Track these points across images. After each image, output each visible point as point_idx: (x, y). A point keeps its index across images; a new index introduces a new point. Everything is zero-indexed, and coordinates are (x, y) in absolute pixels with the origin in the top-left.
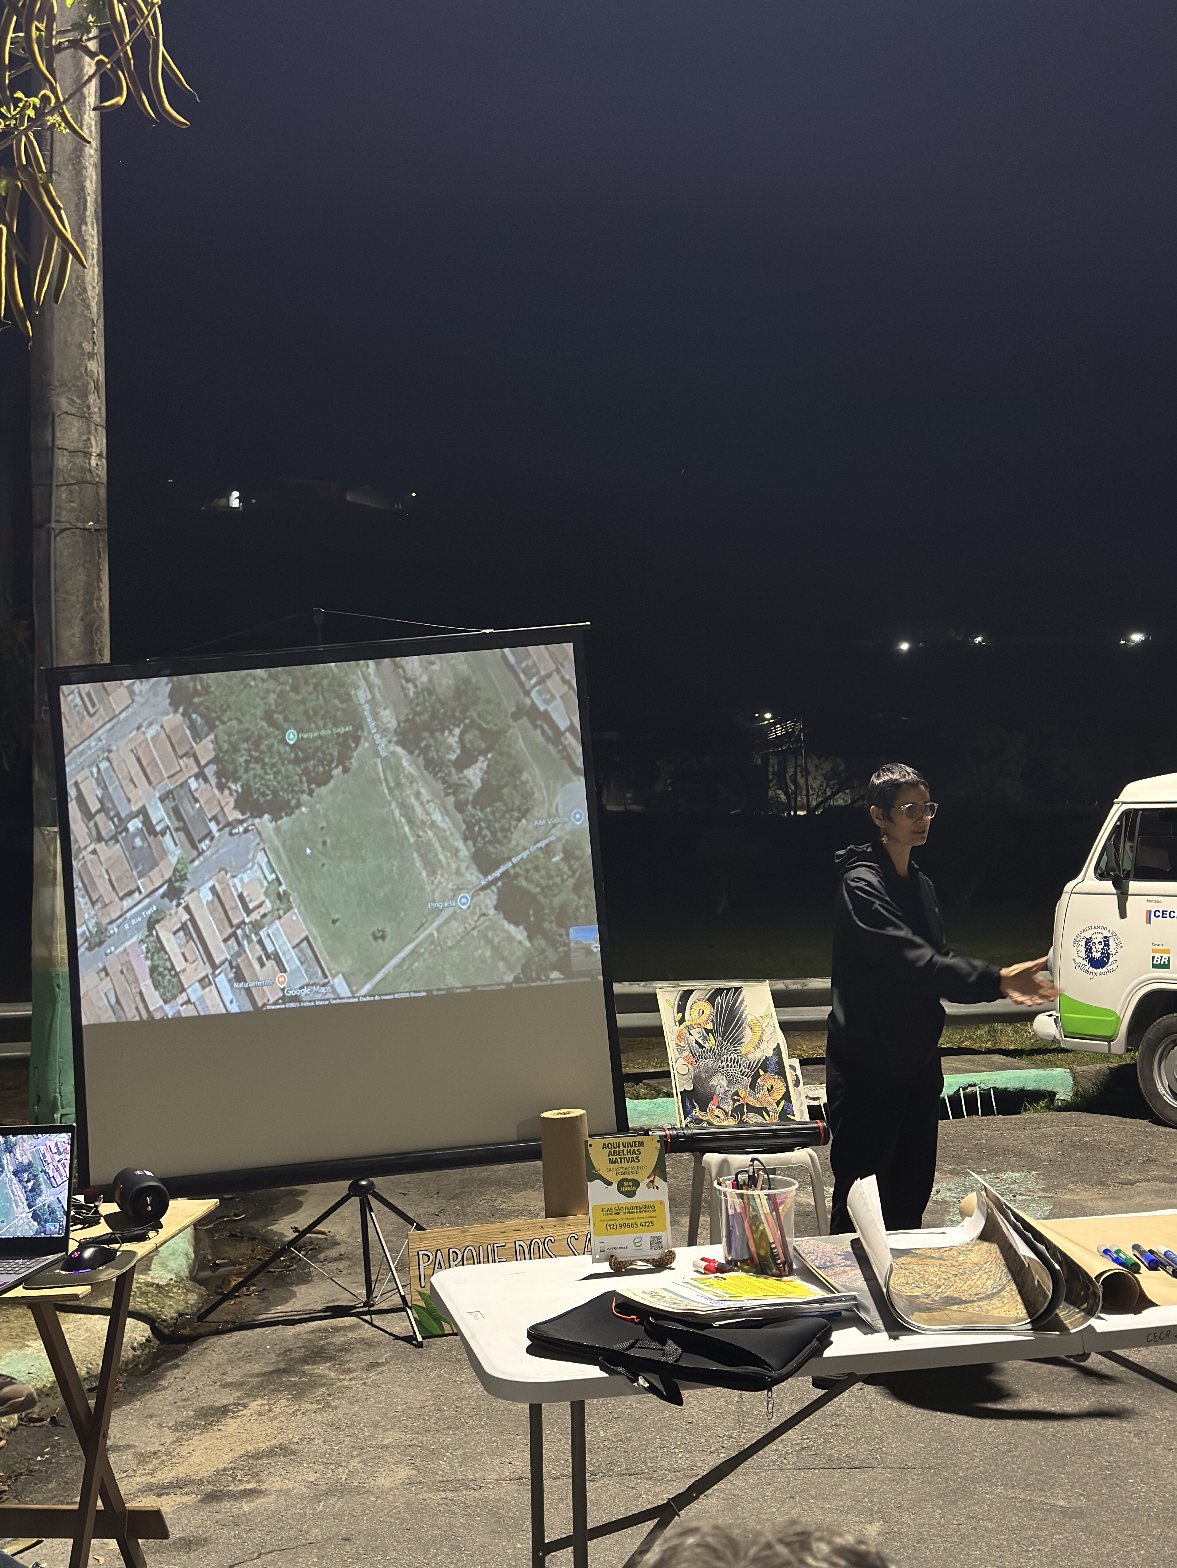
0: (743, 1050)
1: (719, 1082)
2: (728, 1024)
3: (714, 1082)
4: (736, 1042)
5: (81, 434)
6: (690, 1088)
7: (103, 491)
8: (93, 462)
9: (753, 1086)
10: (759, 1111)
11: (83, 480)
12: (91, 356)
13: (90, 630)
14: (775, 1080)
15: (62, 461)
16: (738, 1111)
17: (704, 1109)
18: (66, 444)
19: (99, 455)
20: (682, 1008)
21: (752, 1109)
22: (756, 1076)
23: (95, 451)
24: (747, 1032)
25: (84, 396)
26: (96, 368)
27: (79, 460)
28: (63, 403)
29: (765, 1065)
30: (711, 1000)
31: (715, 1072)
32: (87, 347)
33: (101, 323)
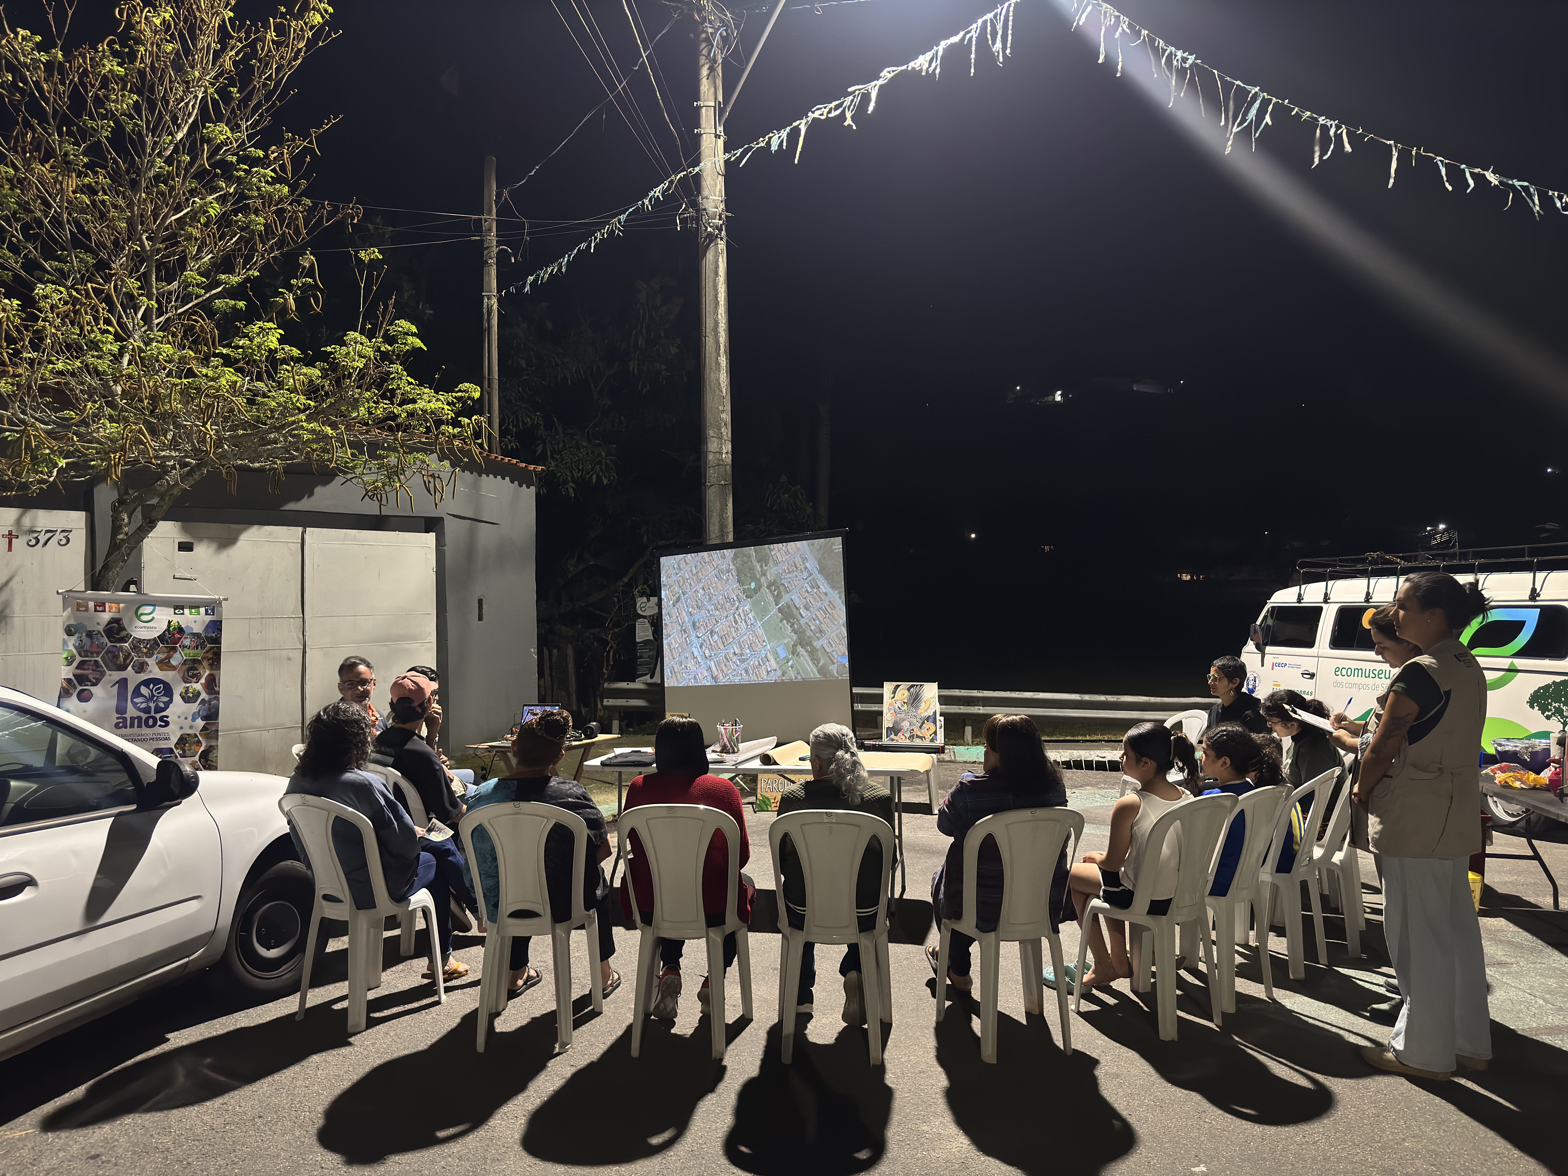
0: (919, 712)
1: (905, 725)
2: (915, 700)
3: (903, 724)
4: (917, 708)
5: (718, 445)
6: (891, 726)
7: (729, 468)
8: (724, 456)
9: (920, 727)
10: (921, 738)
11: (720, 464)
12: (723, 411)
13: (723, 526)
14: (931, 725)
15: (710, 457)
16: (912, 737)
17: (896, 735)
18: (712, 450)
19: (727, 453)
20: (894, 692)
21: (918, 736)
22: (924, 723)
23: (724, 451)
24: (923, 704)
25: (720, 429)
26: (726, 417)
27: (718, 456)
28: (711, 433)
29: (928, 719)
30: (909, 689)
31: (904, 720)
32: (721, 408)
33: (728, 397)
